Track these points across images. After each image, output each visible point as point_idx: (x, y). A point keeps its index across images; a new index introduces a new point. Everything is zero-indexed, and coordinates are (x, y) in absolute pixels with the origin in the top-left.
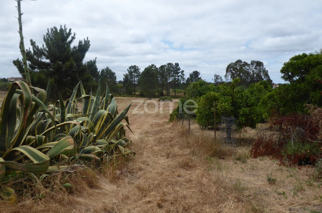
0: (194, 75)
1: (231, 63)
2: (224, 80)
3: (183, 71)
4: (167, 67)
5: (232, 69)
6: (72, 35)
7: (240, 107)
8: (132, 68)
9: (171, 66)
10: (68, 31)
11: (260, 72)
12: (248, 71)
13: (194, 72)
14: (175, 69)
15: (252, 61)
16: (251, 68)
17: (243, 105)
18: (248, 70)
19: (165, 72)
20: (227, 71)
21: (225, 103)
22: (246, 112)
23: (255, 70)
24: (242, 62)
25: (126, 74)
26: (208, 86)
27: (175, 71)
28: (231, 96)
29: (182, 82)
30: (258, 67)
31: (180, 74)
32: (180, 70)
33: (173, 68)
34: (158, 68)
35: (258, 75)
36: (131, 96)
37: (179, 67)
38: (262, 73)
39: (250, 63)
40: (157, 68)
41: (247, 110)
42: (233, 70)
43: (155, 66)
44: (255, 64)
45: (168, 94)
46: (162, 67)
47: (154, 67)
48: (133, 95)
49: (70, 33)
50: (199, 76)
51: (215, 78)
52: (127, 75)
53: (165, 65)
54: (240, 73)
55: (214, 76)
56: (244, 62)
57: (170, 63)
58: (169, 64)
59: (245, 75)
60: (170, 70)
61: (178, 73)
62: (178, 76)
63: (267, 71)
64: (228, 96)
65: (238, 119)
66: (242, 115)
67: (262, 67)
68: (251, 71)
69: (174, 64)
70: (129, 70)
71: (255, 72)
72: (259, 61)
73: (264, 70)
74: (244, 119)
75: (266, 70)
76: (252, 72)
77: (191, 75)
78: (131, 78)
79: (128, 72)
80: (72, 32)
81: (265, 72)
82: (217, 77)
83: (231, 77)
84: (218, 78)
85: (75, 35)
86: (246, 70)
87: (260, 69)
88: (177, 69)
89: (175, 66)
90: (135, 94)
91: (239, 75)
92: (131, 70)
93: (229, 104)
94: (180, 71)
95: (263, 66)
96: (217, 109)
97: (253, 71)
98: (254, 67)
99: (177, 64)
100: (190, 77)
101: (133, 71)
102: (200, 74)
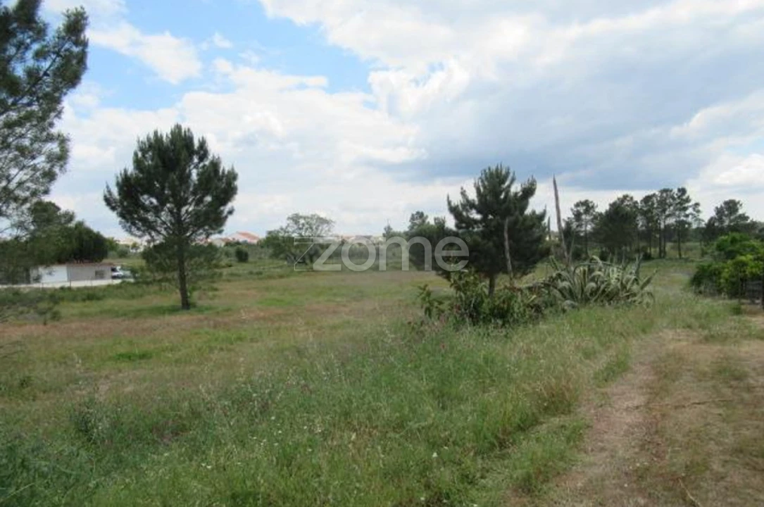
0: (727, 209)
3: (697, 205)
4: (659, 199)
6: (511, 175)
8: (582, 206)
9: (667, 195)
10: (504, 172)
13: (726, 203)
14: (678, 201)
19: (654, 208)
25: (569, 218)
27: (677, 204)
29: (694, 226)
31: (690, 211)
32: (690, 201)
33: (674, 199)
34: (639, 202)
37: (687, 196)
40: (636, 202)
43: (632, 198)
45: (662, 255)
46: (648, 199)
47: (628, 200)
49: (508, 173)
50: (741, 212)
52: (571, 221)
53: (654, 194)
57: (667, 188)
58: (664, 191)
60: (666, 204)
61: (685, 209)
62: (687, 216)
69: (675, 191)
70: (576, 210)
77: (719, 211)
78: (577, 226)
79: (573, 214)
80: (511, 171)
85: (514, 174)
88: (682, 200)
89: (677, 195)
92: (578, 210)
94: (690, 204)
99: (683, 191)
100: (717, 214)
101: (582, 211)
102: (741, 205)
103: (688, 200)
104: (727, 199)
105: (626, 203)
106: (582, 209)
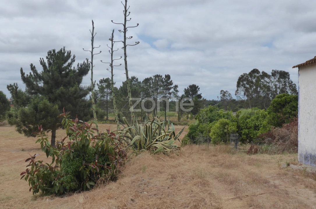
0: (191, 91)
1: (244, 74)
2: (234, 97)
3: (176, 86)
4: (153, 81)
5: (245, 82)
6: (72, 57)
7: (242, 129)
8: (104, 82)
9: (159, 79)
11: (285, 87)
12: (268, 85)
13: (190, 86)
14: (165, 83)
15: (273, 70)
16: (273, 81)
17: (244, 128)
18: (269, 83)
19: (150, 87)
20: (238, 85)
21: (233, 126)
22: (246, 132)
23: (278, 84)
24: (260, 72)
26: (218, 112)
27: (164, 86)
28: (237, 122)
30: (281, 80)
31: (172, 90)
32: (172, 84)
33: (163, 82)
34: (141, 82)
35: (283, 90)
36: (103, 122)
37: (170, 80)
38: (289, 88)
39: (271, 74)
40: (140, 83)
41: (246, 131)
42: (248, 84)
43: (137, 79)
44: (278, 76)
46: (147, 80)
47: (135, 81)
48: (106, 121)
49: (69, 56)
50: (199, 93)
51: (222, 95)
52: (97, 92)
53: (151, 78)
54: (257, 88)
55: (220, 92)
56: (263, 72)
57: (159, 74)
58: (157, 76)
59: (264, 91)
60: (158, 85)
61: (170, 89)
62: (170, 94)
63: (295, 85)
64: (235, 122)
65: (242, 137)
66: (244, 134)
67: (287, 79)
68: (273, 84)
69: (164, 76)
70: (100, 85)
71: (278, 86)
72: (284, 71)
73: (290, 83)
74: (245, 136)
75: (293, 83)
76: (274, 87)
77: (187, 91)
78: (101, 97)
79: (99, 88)
81: (292, 87)
82: (224, 93)
83: (245, 94)
84: (226, 94)
86: (265, 83)
87: (285, 82)
88: (168, 83)
89: (164, 79)
90: (107, 119)
91: (256, 91)
92: (102, 85)
93: (235, 127)
94: (172, 86)
95: (289, 79)
96: (228, 130)
97: (276, 85)
98: (277, 79)
99: (168, 77)
100: (185, 93)
101: (104, 86)
102: (199, 89)
103: (171, 84)
104: (191, 84)
105: (134, 82)
106: (104, 85)
